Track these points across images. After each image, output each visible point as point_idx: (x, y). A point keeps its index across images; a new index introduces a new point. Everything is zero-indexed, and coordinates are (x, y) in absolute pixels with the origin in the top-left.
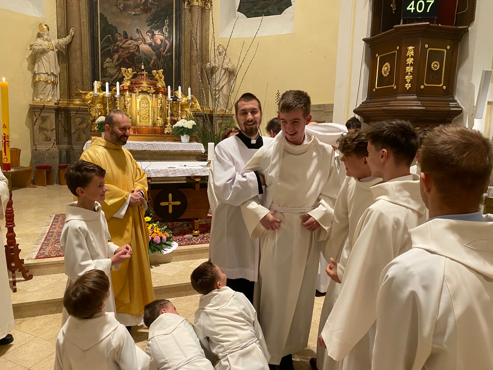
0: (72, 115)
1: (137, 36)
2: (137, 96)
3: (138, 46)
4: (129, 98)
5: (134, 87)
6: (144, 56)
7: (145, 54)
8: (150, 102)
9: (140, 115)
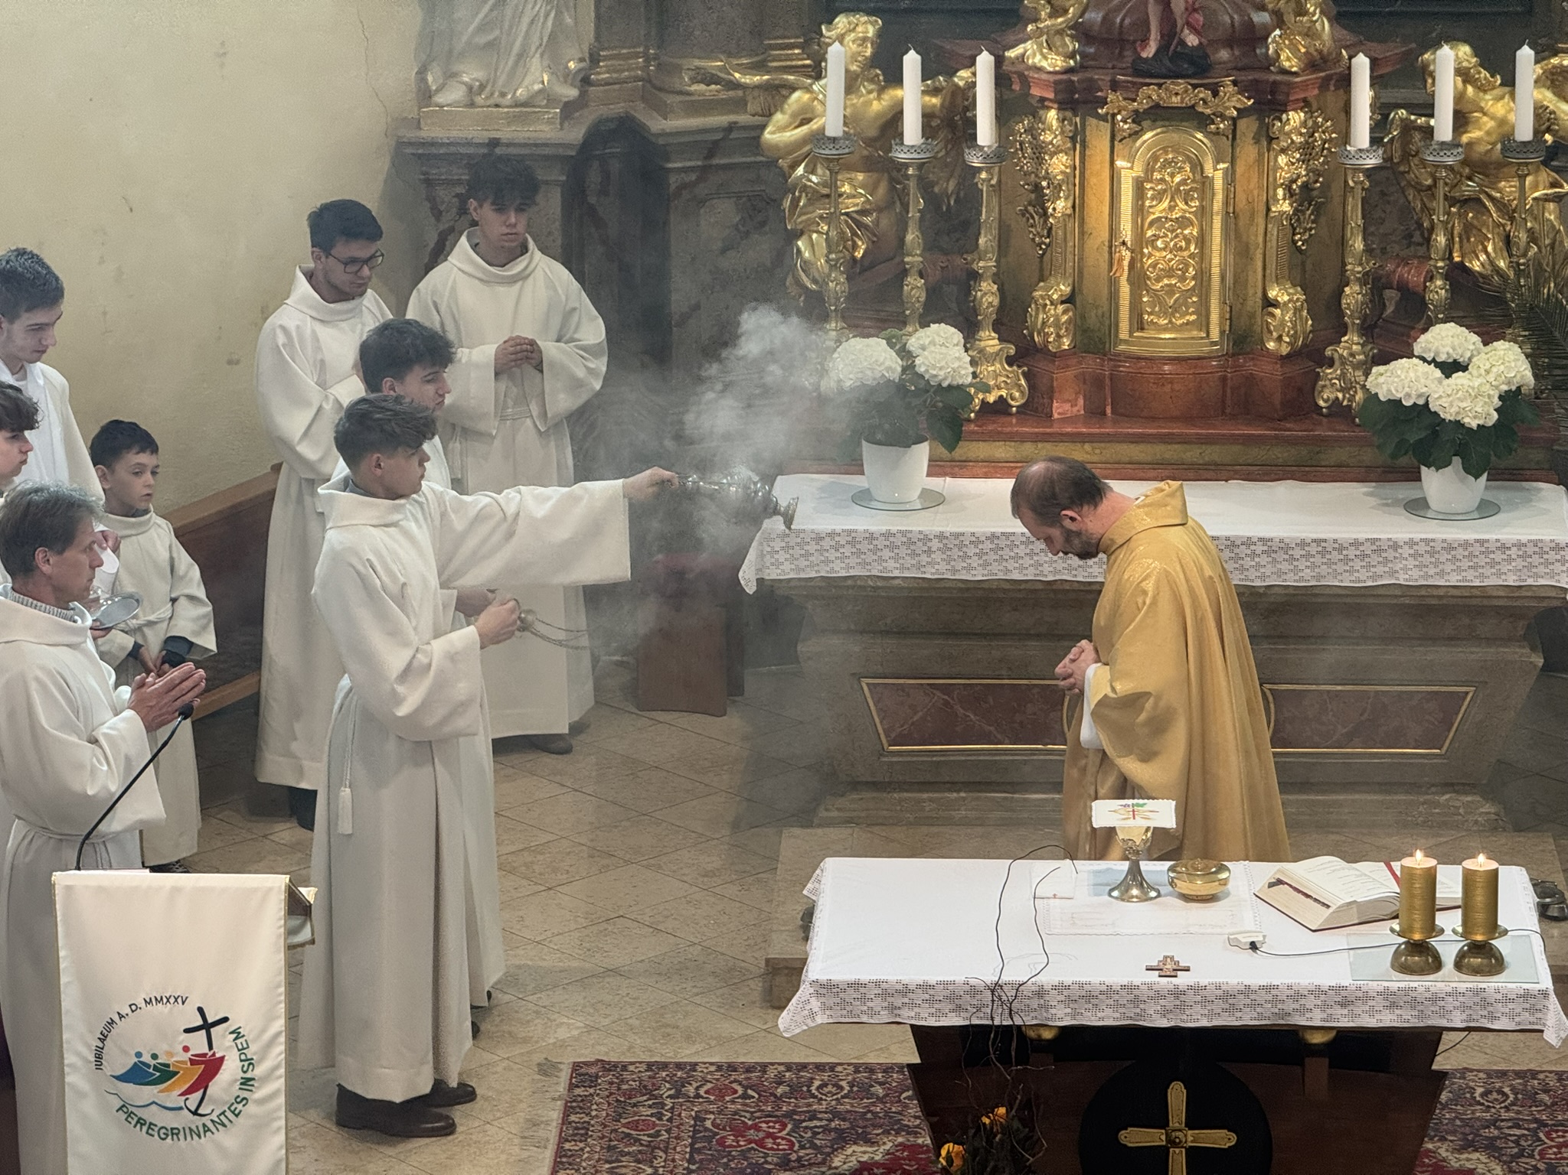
0: (674, 181)
2: (1118, 138)
4: (1063, 157)
5: (1102, 77)
8: (1216, 174)
9: (1138, 279)
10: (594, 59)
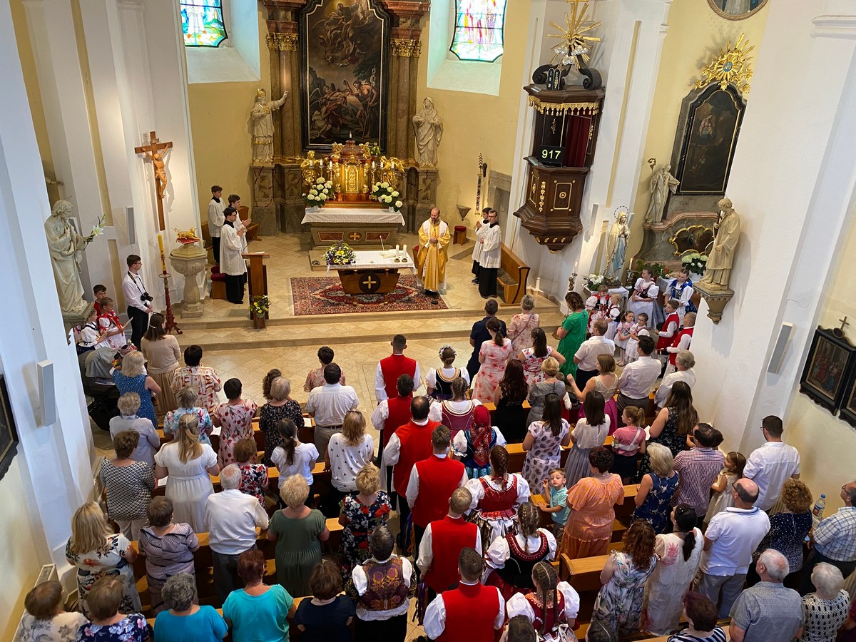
0: (285, 172)
1: (345, 87)
2: (345, 166)
3: (345, 98)
4: (339, 169)
5: (343, 159)
6: (351, 108)
7: (352, 105)
8: (357, 171)
9: (348, 184)
10: (274, 157)
